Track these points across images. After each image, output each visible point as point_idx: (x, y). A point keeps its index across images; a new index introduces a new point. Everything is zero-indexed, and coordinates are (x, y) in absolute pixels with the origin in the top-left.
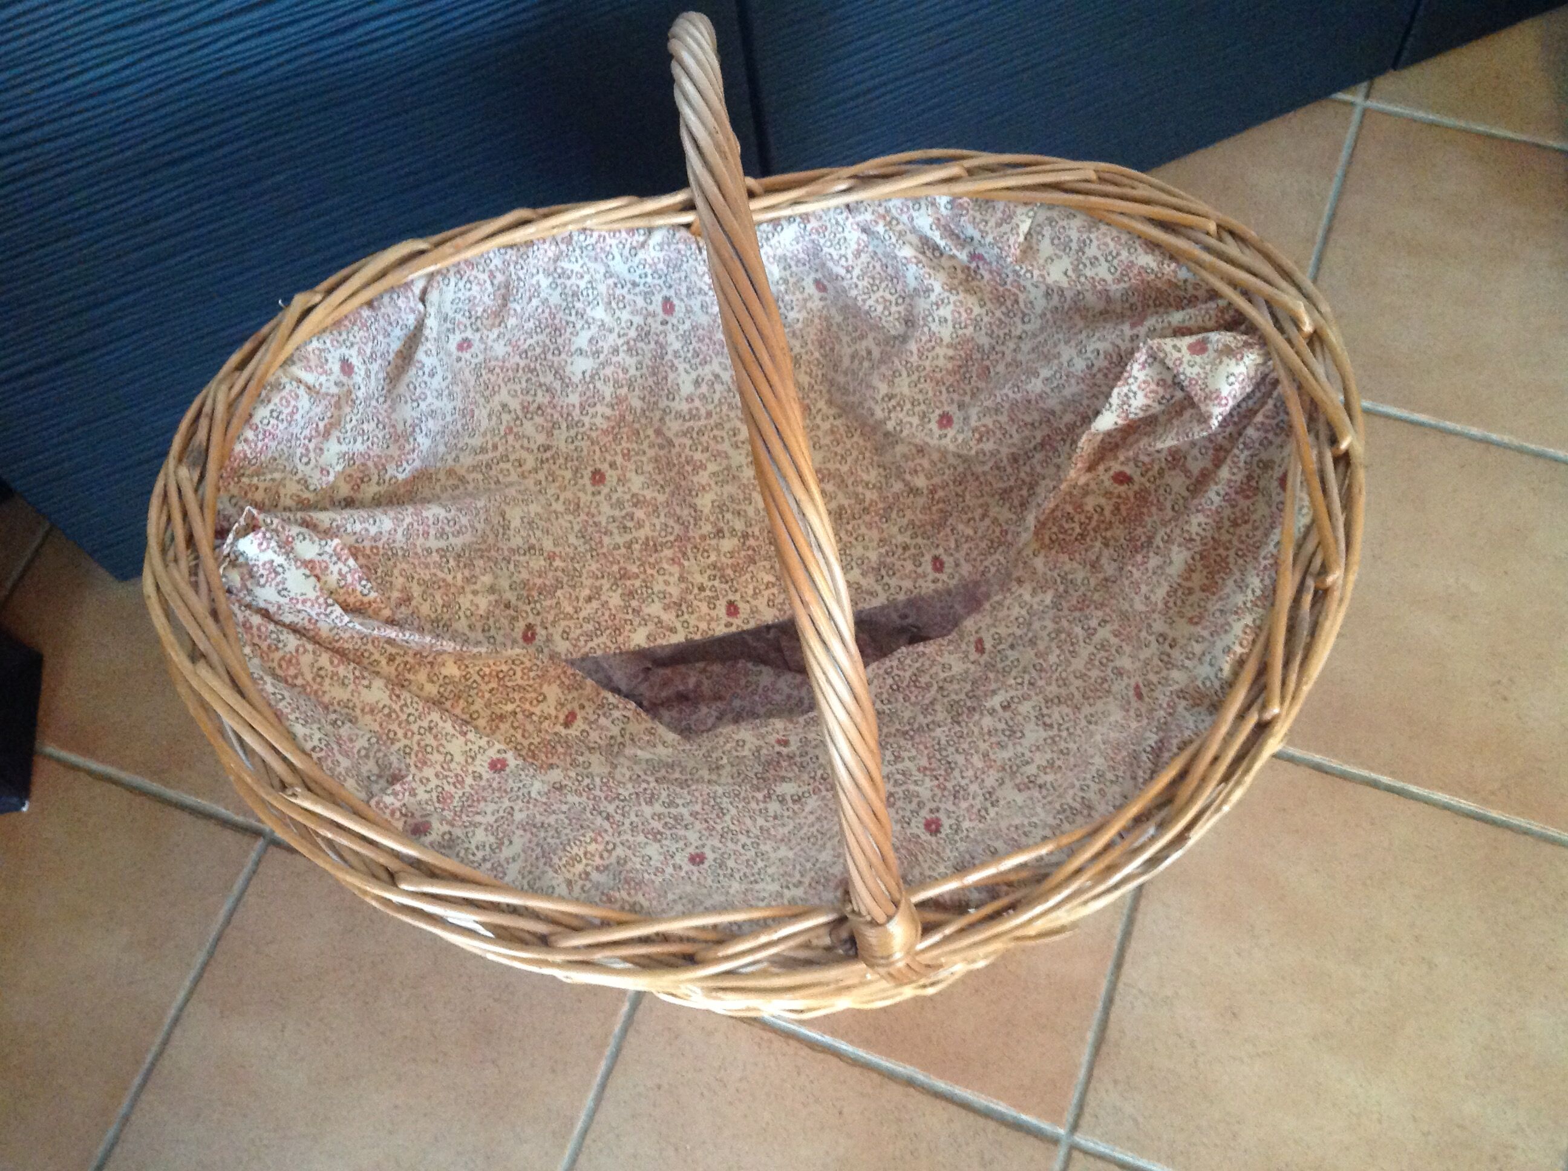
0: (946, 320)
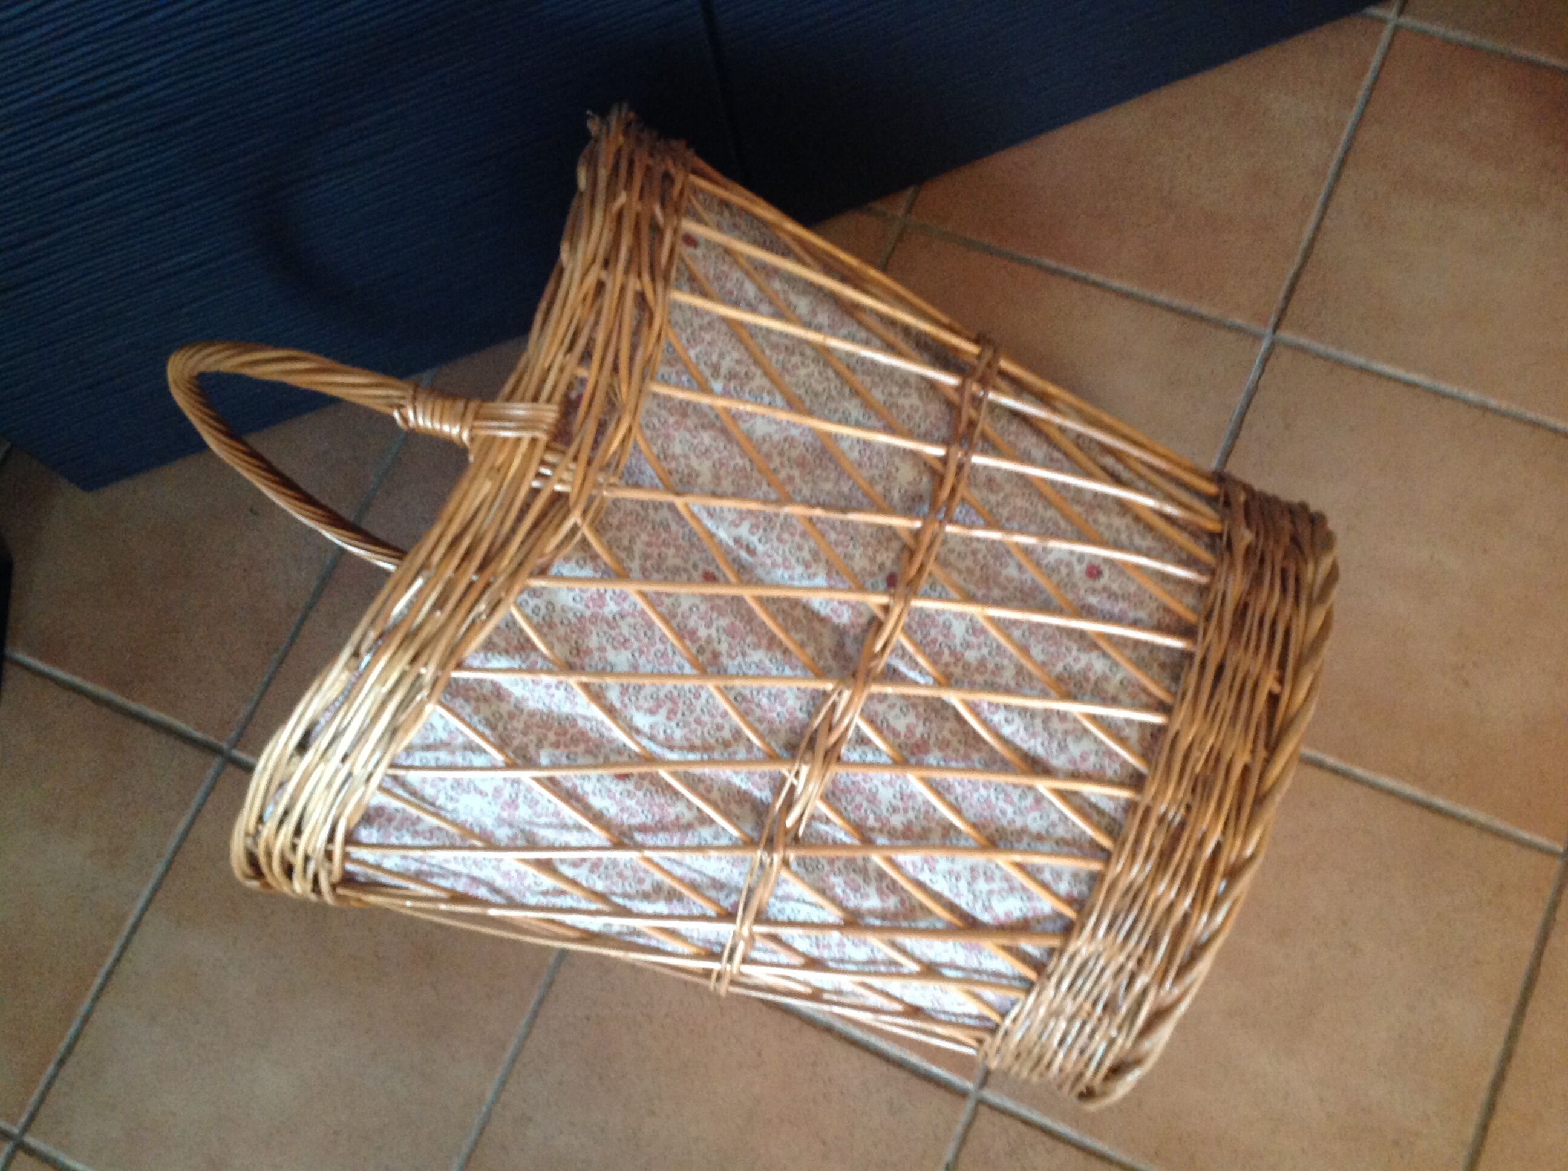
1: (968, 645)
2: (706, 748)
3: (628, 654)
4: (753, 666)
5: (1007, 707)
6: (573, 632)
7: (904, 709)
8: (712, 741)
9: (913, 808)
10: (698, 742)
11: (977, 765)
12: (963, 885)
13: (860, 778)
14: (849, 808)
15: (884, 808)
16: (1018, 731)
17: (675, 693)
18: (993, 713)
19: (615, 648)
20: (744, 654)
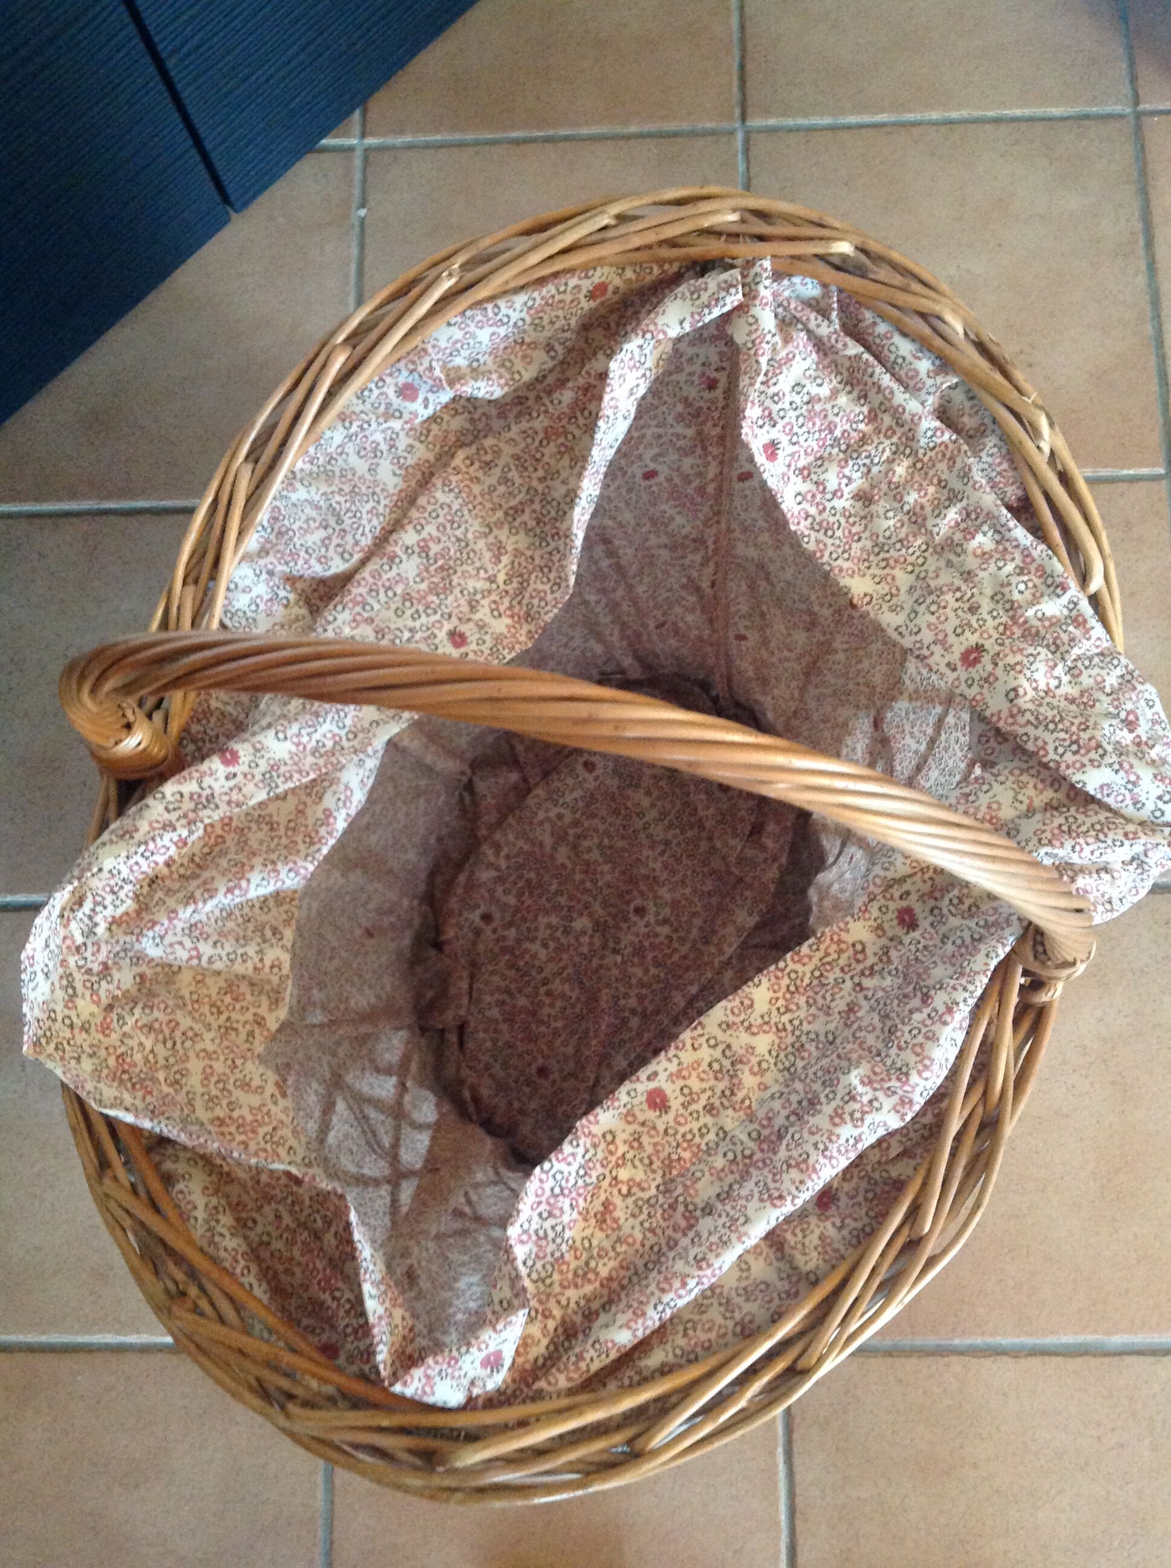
0: (412, 446)
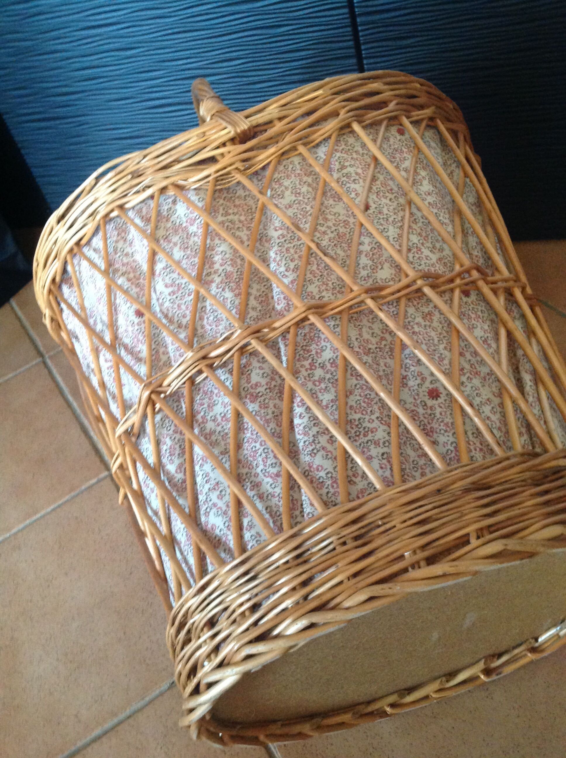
1: (322, 366)
2: (171, 321)
3: (182, 253)
4: (222, 298)
5: (308, 409)
6: (172, 229)
7: (265, 375)
8: (176, 319)
9: (222, 427)
10: (170, 315)
11: (269, 429)
12: (207, 486)
13: (216, 391)
14: (198, 401)
15: (211, 414)
16: (300, 425)
17: (183, 286)
18: (298, 406)
19: (180, 248)
20: (223, 290)
